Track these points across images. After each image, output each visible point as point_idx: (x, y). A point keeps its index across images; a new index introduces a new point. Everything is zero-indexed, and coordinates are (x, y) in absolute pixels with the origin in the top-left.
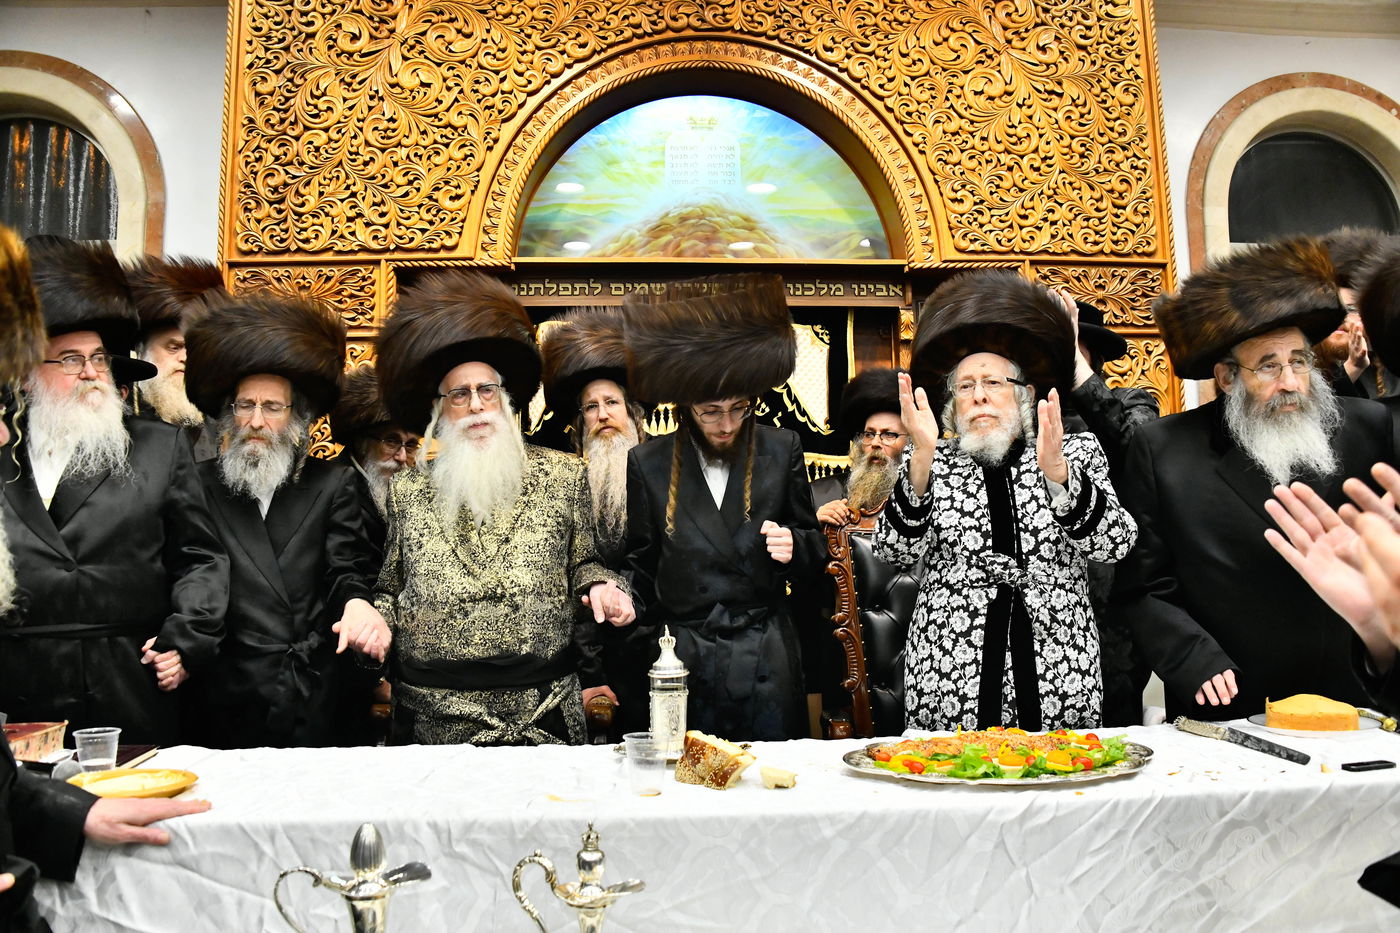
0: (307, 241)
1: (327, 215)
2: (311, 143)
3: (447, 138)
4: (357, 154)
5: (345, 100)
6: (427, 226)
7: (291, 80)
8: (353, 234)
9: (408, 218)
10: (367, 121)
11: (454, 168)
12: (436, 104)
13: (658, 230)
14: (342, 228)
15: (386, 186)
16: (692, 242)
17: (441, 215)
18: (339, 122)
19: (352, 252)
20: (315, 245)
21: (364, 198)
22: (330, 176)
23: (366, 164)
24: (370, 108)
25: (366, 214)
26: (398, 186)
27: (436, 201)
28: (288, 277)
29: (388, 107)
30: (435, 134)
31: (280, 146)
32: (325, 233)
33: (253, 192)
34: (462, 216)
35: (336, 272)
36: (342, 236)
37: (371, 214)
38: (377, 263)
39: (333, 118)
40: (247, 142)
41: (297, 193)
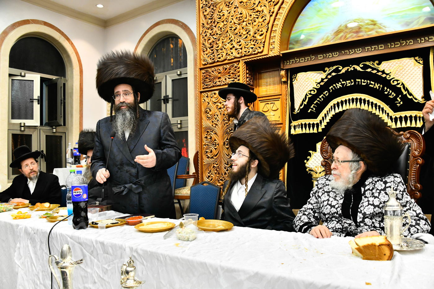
0: (219, 58)
1: (225, 48)
2: (219, 27)
3: (258, 15)
4: (232, 27)
5: (227, 11)
6: (253, 46)
7: (213, 9)
8: (232, 53)
9: (247, 45)
10: (234, 16)
11: (260, 25)
12: (253, 5)
13: (338, 32)
14: (229, 52)
15: (240, 36)
16: (351, 34)
17: (257, 42)
18: (226, 18)
19: (232, 59)
20: (222, 59)
21: (234, 41)
22: (224, 36)
23: (235, 30)
24: (235, 11)
25: (235, 46)
26: (244, 35)
27: (256, 37)
28: (215, 70)
29: (239, 10)
30: (254, 15)
31: (212, 30)
32: (224, 54)
33: (205, 46)
34: (263, 40)
35: (228, 66)
36: (229, 55)
37: (237, 46)
38: (239, 61)
39: (225, 17)
40: (202, 31)
41: (216, 43)
